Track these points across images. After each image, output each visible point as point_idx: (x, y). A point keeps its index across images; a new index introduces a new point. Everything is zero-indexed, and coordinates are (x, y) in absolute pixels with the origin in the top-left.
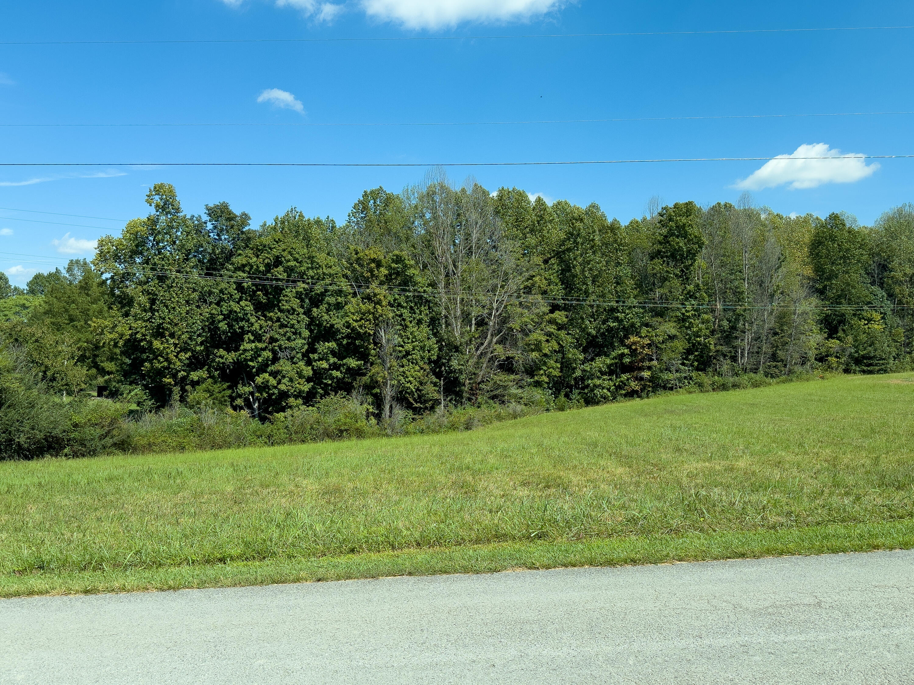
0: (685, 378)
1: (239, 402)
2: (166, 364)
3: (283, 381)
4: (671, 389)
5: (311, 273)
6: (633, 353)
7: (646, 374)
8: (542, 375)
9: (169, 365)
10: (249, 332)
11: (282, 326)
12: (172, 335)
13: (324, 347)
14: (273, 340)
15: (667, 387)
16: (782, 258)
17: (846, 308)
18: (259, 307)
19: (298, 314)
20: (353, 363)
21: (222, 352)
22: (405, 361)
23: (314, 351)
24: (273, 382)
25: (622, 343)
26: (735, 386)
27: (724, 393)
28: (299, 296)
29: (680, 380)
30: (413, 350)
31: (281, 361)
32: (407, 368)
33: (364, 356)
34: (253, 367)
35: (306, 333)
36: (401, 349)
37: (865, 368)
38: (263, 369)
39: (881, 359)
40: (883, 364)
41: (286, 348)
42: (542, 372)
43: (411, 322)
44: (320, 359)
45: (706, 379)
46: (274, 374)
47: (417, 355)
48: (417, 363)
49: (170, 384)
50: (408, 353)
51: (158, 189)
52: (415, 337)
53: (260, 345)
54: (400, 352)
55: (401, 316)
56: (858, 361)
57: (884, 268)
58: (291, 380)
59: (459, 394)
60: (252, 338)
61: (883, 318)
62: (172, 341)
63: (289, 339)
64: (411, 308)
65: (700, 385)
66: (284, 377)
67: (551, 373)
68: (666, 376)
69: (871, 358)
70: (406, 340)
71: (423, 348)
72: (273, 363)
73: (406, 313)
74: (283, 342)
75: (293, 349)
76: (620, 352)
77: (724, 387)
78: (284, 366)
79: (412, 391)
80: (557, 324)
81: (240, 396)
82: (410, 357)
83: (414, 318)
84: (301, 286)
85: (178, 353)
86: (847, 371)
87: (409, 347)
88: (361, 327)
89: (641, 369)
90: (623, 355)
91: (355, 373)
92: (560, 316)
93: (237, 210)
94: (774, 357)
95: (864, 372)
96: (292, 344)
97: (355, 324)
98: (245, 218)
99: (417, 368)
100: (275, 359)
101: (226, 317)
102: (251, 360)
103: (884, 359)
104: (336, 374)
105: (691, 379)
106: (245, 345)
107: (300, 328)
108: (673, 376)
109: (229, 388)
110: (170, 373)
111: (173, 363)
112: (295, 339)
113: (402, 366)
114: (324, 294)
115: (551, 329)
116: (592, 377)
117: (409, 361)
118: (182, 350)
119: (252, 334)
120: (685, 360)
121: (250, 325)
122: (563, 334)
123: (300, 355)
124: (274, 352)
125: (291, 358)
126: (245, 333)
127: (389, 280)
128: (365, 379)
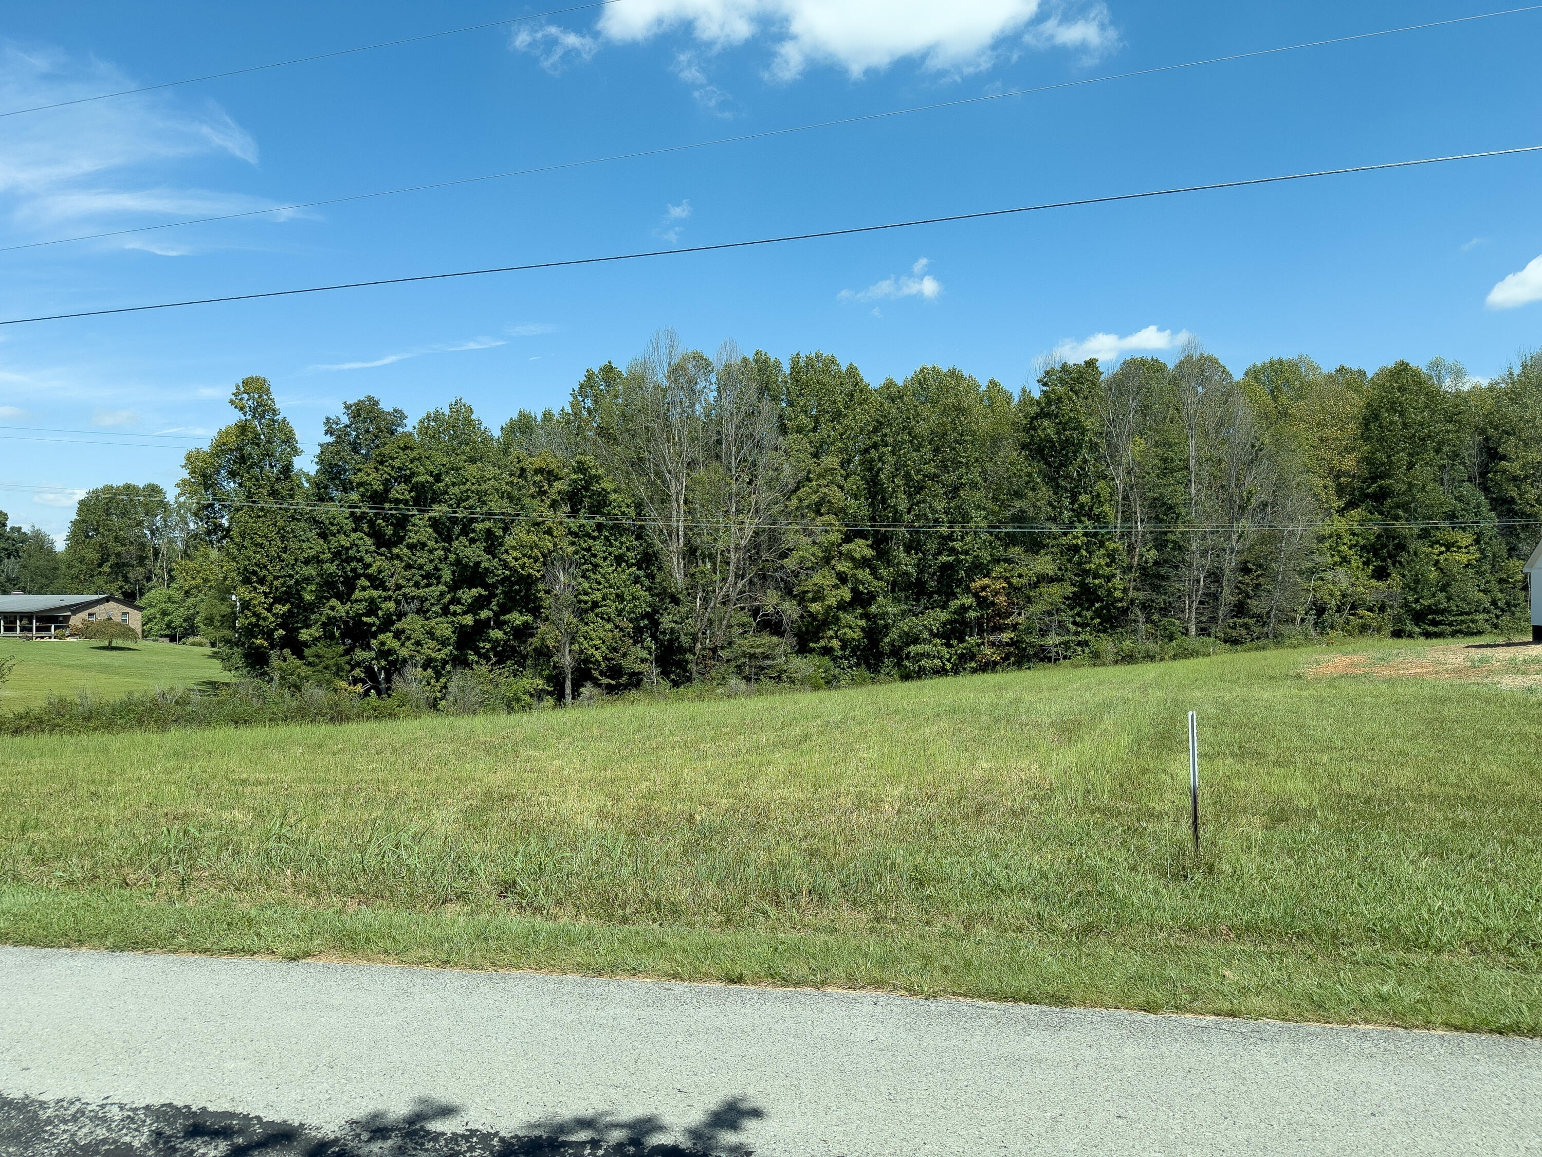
0: (1079, 644)
1: (359, 672)
2: (254, 620)
3: (407, 644)
4: (1049, 660)
5: (455, 490)
6: (982, 603)
7: (1006, 636)
8: (832, 637)
9: (258, 621)
10: (361, 575)
11: (409, 567)
12: (262, 581)
13: (468, 595)
14: (399, 587)
15: (1044, 657)
17: (1406, 528)
18: (381, 541)
19: (431, 551)
20: (517, 618)
21: (334, 602)
22: (591, 616)
23: (456, 601)
24: (395, 644)
25: (968, 590)
26: (1150, 657)
27: (1130, 667)
28: (435, 523)
29: (1066, 644)
30: (604, 599)
31: (408, 617)
32: (592, 626)
33: (536, 611)
34: (373, 624)
35: (445, 577)
36: (586, 598)
37: (1431, 629)
38: (386, 624)
39: (1461, 614)
40: (1463, 622)
41: (413, 598)
42: (831, 633)
43: (605, 559)
44: (464, 613)
45: (1107, 645)
46: (397, 635)
47: (610, 608)
48: (609, 620)
49: (261, 646)
50: (595, 605)
51: (248, 385)
52: (607, 581)
53: (375, 593)
54: (586, 602)
55: (589, 549)
56: (1419, 617)
57: (1492, 453)
58: (418, 643)
59: (682, 665)
60: (368, 584)
61: (1477, 542)
62: (262, 589)
63: (417, 585)
64: (606, 538)
65: (1098, 655)
66: (408, 638)
67: (845, 634)
68: (1035, 639)
69: (1442, 612)
70: (596, 586)
71: (620, 597)
72: (399, 620)
73: (597, 546)
74: (410, 590)
75: (423, 600)
76: (959, 602)
77: (1129, 658)
78: (413, 623)
79: (597, 660)
80: (853, 559)
81: (358, 664)
82: (598, 610)
83: (610, 554)
84: (439, 510)
85: (271, 605)
86: (1397, 634)
87: (598, 596)
88: (523, 567)
89: (1001, 629)
90: (964, 609)
91: (523, 633)
92: (861, 548)
93: (386, 406)
94: (1241, 609)
95: (1428, 635)
96: (421, 592)
97: (514, 563)
98: (399, 416)
99: (609, 626)
100: (401, 615)
101: (337, 555)
102: (368, 614)
103: (1467, 614)
104: (497, 634)
105: (1087, 645)
106: (357, 594)
107: (436, 569)
108: (1052, 640)
109: (347, 652)
110: (262, 632)
111: (265, 619)
112: (428, 585)
113: (587, 624)
114: (472, 520)
115: (844, 566)
116: (916, 640)
117: (597, 615)
118: (277, 600)
119: (369, 577)
120: (1079, 614)
121: (369, 566)
122: (864, 574)
123: (437, 609)
124: (398, 602)
125: (420, 611)
126: (358, 577)
127: (574, 498)
128: (535, 642)
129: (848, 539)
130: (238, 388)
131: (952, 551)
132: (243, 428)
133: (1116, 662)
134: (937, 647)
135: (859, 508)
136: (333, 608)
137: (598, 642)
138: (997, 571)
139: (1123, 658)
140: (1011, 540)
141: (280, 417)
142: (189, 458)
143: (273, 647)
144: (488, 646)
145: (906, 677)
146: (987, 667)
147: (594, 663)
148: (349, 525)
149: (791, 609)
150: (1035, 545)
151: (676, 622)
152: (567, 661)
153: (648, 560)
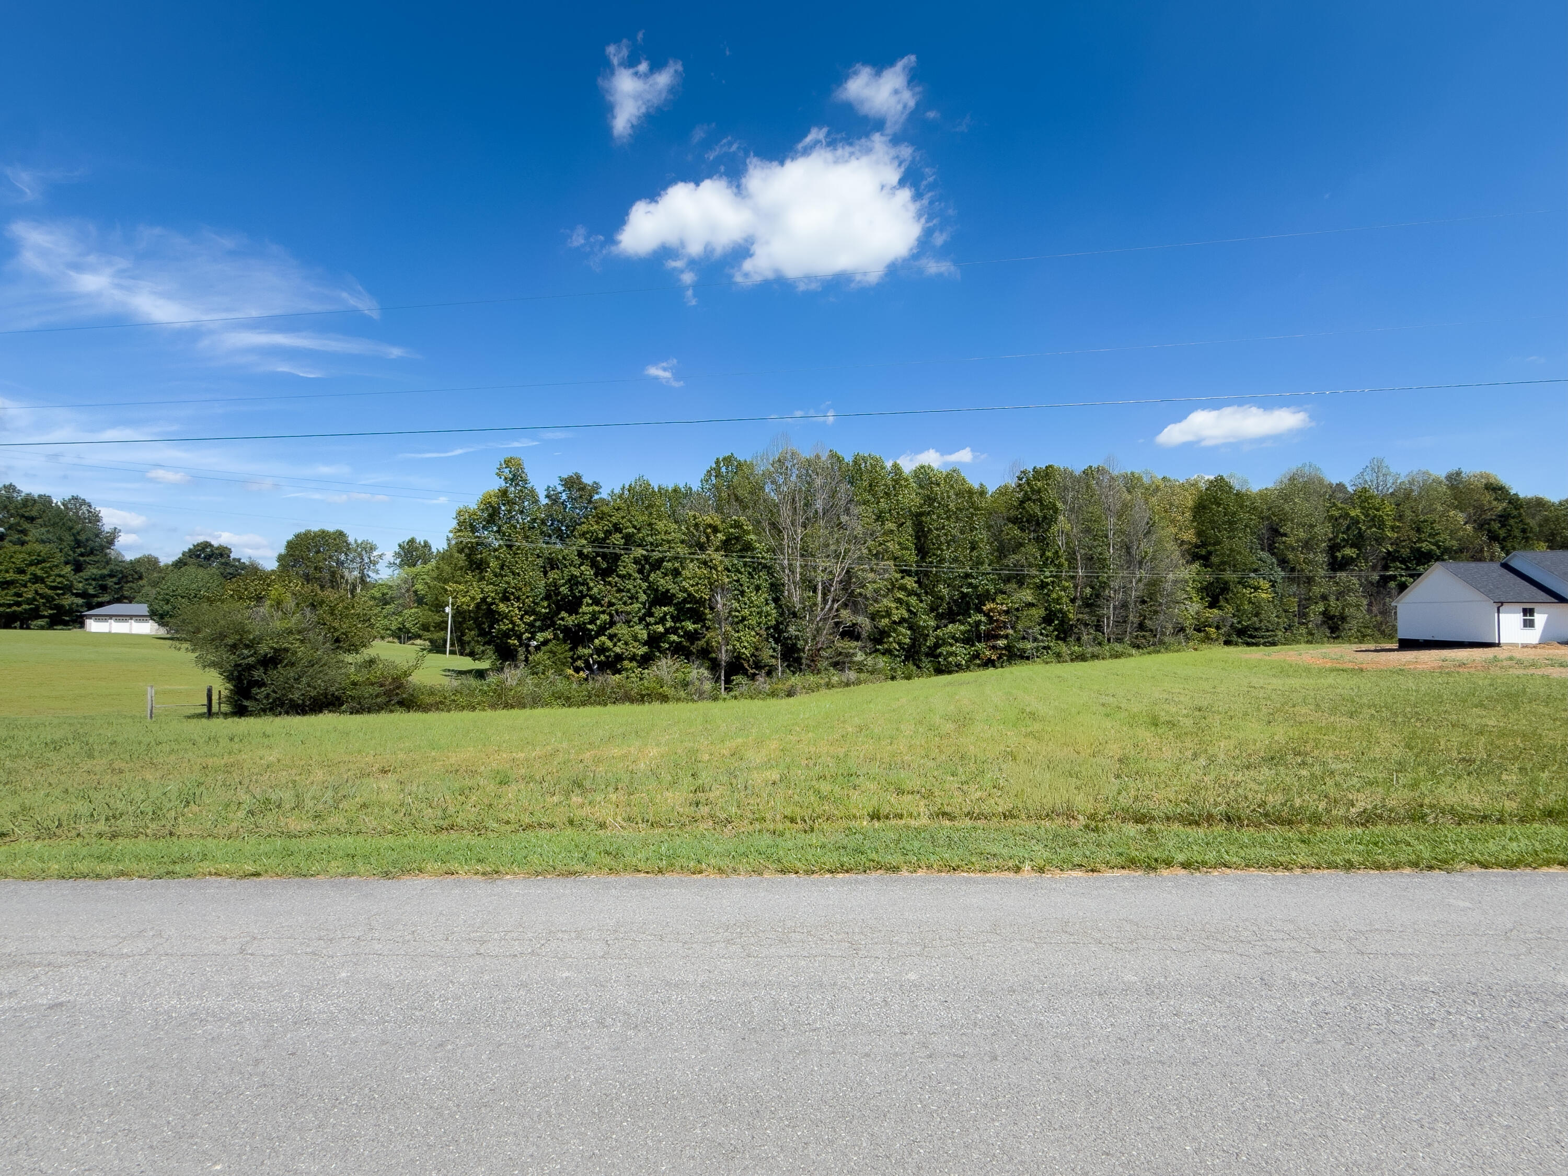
0: (1044, 648)
1: (579, 663)
2: (510, 626)
3: (619, 644)
4: (1028, 658)
5: (650, 539)
7: (1001, 643)
8: (892, 642)
9: (514, 627)
10: (587, 595)
11: (619, 591)
12: (517, 599)
13: (659, 611)
14: (611, 604)
15: (1023, 657)
16: (1151, 522)
17: (1229, 575)
18: (599, 572)
19: (634, 580)
20: (690, 626)
21: (563, 614)
22: (741, 626)
23: (651, 615)
24: (609, 644)
25: (979, 611)
26: (1095, 657)
28: (636, 561)
29: (1037, 649)
30: (750, 615)
31: (618, 625)
32: (742, 633)
33: (703, 622)
34: (593, 630)
35: (643, 598)
36: (737, 614)
37: (1249, 640)
38: (601, 631)
39: (1268, 631)
40: (1270, 636)
41: (622, 612)
42: (892, 639)
43: (748, 587)
44: (656, 623)
45: (1064, 649)
46: (611, 637)
47: (753, 621)
48: (753, 629)
49: (515, 645)
50: (744, 619)
51: (508, 463)
52: (752, 602)
53: (597, 608)
54: (737, 617)
55: (738, 581)
56: (1241, 632)
57: (1275, 532)
58: (626, 644)
59: (798, 660)
60: (590, 602)
61: (1273, 586)
62: (516, 605)
63: (625, 603)
64: (750, 573)
65: (1058, 656)
66: (619, 640)
67: (900, 640)
68: (1021, 645)
69: (1256, 630)
70: (743, 606)
71: (760, 614)
72: (611, 627)
73: (744, 578)
74: (620, 607)
75: (628, 613)
76: (974, 619)
77: (1082, 658)
78: (621, 630)
79: (746, 656)
80: (907, 590)
81: (579, 658)
82: (746, 622)
83: (752, 584)
84: (639, 552)
85: (522, 616)
86: (1227, 643)
87: (747, 612)
88: (697, 591)
89: (998, 637)
90: (977, 623)
91: (693, 637)
92: (910, 582)
93: (587, 480)
94: (1141, 627)
95: (1248, 644)
96: (628, 608)
97: (691, 589)
98: (596, 488)
99: (753, 633)
100: (612, 623)
102: (590, 623)
103: (1272, 631)
104: (674, 638)
105: (1051, 649)
106: (584, 609)
107: (637, 593)
108: (1029, 645)
109: (571, 649)
110: (515, 635)
111: (518, 626)
112: (631, 604)
113: (738, 632)
114: (662, 560)
115: (901, 595)
116: (945, 643)
117: (745, 626)
118: (526, 613)
119: (591, 598)
120: (1044, 629)
121: (589, 589)
122: (913, 600)
123: (636, 619)
124: (611, 616)
125: (628, 622)
126: (585, 596)
127: (726, 546)
128: (702, 643)
129: (902, 577)
130: (501, 465)
131: (970, 585)
132: (504, 493)
133: (1072, 660)
134: (958, 648)
135: (911, 557)
136: (562, 619)
137: (746, 644)
138: (999, 598)
139: (1077, 657)
140: (1008, 580)
141: (529, 486)
142: (459, 514)
143: (521, 645)
144: (667, 646)
145: (939, 671)
146: (989, 663)
147: (744, 660)
148: (577, 561)
149: (864, 622)
150: (1021, 582)
151: (799, 631)
152: (724, 657)
153: (776, 588)
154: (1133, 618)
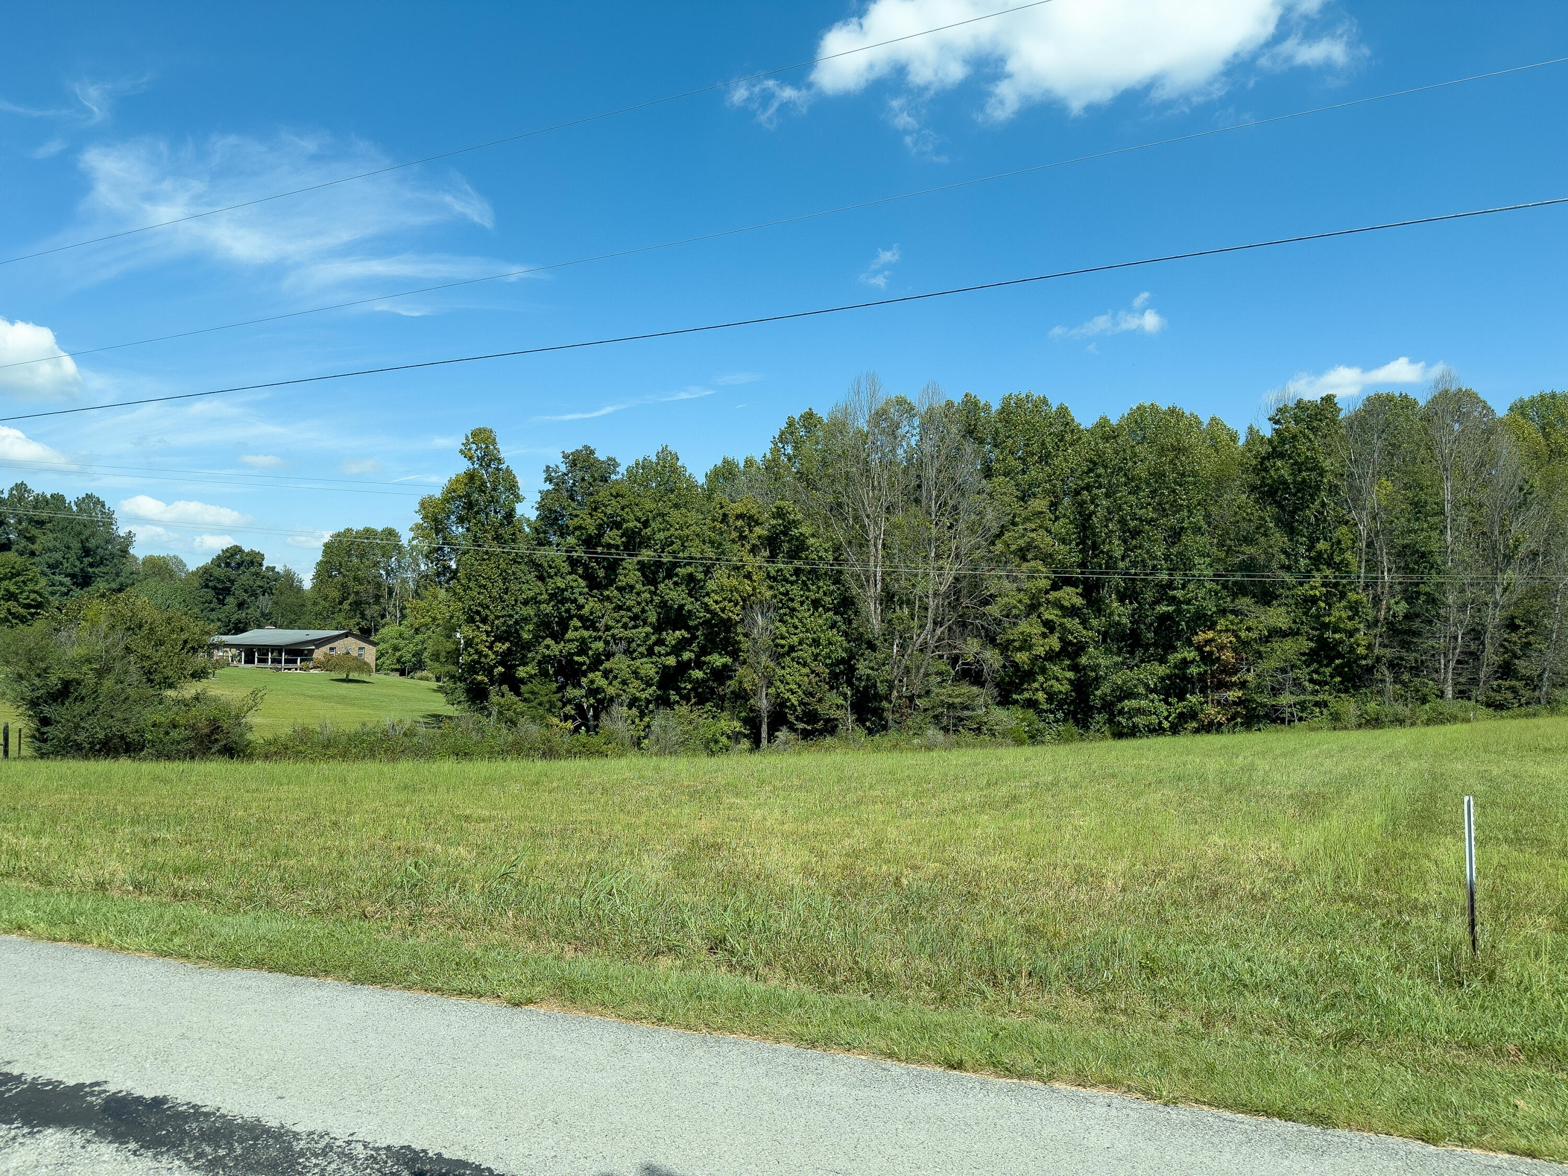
0: (1317, 704)
1: (569, 709)
2: (476, 657)
3: (614, 683)
4: (1282, 721)
5: (661, 536)
6: (1207, 658)
7: (1233, 695)
8: (1037, 690)
9: (480, 658)
10: (574, 616)
11: (619, 608)
12: (484, 620)
13: (673, 636)
14: (608, 628)
15: (1275, 717)
18: (593, 583)
19: (638, 594)
20: (717, 660)
21: (549, 641)
22: (788, 660)
23: (660, 642)
24: (603, 683)
25: (1189, 643)
26: (1399, 721)
27: (1377, 732)
28: (642, 566)
29: (1303, 706)
30: (800, 643)
31: (616, 657)
32: (788, 670)
33: (735, 654)
34: (584, 663)
35: (651, 618)
36: (783, 642)
38: (596, 664)
41: (621, 639)
42: (1036, 685)
43: (802, 603)
44: (668, 654)
45: (1349, 706)
46: (606, 674)
47: (806, 653)
48: (805, 665)
49: (482, 682)
50: (792, 649)
51: (476, 436)
52: (804, 625)
53: (586, 634)
54: (783, 646)
55: (786, 594)
58: (624, 682)
59: (878, 713)
60: (580, 624)
62: (484, 627)
63: (625, 626)
64: (804, 582)
65: (1339, 718)
66: (616, 677)
67: (1052, 686)
68: (1264, 699)
70: (792, 630)
71: (816, 642)
72: (608, 660)
73: (795, 590)
74: (618, 631)
75: (630, 641)
76: (1179, 656)
77: (1374, 722)
78: (620, 663)
79: (793, 704)
80: (1062, 607)
81: (569, 701)
82: (794, 654)
83: (807, 598)
84: (646, 555)
85: (492, 643)
87: (795, 640)
88: (723, 610)
89: (1228, 686)
90: (1185, 663)
91: (722, 675)
92: (1070, 596)
93: (601, 455)
96: (629, 633)
97: (714, 606)
98: (612, 463)
99: (806, 670)
100: (609, 655)
101: (552, 596)
102: (579, 654)
104: (698, 674)
105: (1326, 706)
106: (570, 634)
107: (643, 611)
108: (1286, 699)
109: (560, 689)
110: (484, 670)
111: (486, 656)
112: (635, 627)
113: (783, 668)
114: (675, 565)
115: (1051, 614)
116: (1131, 695)
117: (793, 660)
118: (498, 639)
119: (580, 618)
120: (1316, 671)
121: (580, 607)
122: (1073, 624)
123: (642, 649)
124: (607, 643)
125: (628, 652)
126: (571, 618)
127: (772, 543)
128: (732, 684)
129: (1055, 587)
130: (467, 439)
131: (1173, 600)
132: (471, 477)
133: (1360, 726)
134: (1154, 703)
135: (1068, 554)
136: (548, 647)
137: (794, 687)
138: (1222, 623)
139: (1368, 722)
140: (1241, 590)
141: (504, 467)
142: (422, 504)
143: (492, 683)
144: (689, 687)
145: (1119, 735)
146: (1211, 727)
147: (790, 708)
148: (566, 567)
149: (992, 658)
150: (1266, 597)
151: (872, 669)
152: (763, 704)
153: (846, 604)
154: (1491, 656)
